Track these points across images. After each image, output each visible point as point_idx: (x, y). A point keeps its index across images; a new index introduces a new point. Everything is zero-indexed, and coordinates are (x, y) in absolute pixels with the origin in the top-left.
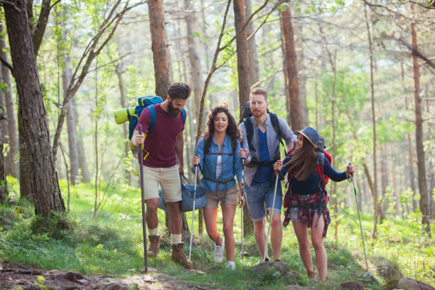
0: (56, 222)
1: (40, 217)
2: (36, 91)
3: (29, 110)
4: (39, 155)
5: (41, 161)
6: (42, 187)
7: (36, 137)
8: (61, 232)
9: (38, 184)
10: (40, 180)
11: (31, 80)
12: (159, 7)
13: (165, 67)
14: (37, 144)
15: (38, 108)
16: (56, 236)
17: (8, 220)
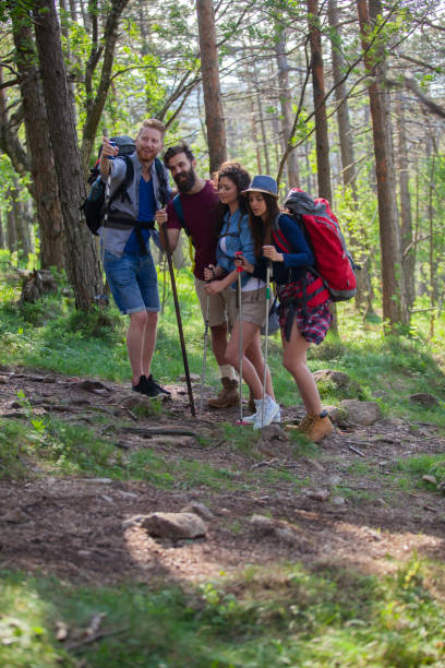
0: (97, 318)
1: (80, 312)
2: (76, 171)
3: (68, 192)
4: (79, 243)
5: (81, 249)
6: (82, 278)
7: (76, 222)
8: (102, 329)
9: (79, 275)
10: (80, 270)
11: (71, 159)
12: (214, 76)
13: (220, 145)
14: (77, 230)
15: (78, 189)
16: (96, 334)
17: (52, 314)
